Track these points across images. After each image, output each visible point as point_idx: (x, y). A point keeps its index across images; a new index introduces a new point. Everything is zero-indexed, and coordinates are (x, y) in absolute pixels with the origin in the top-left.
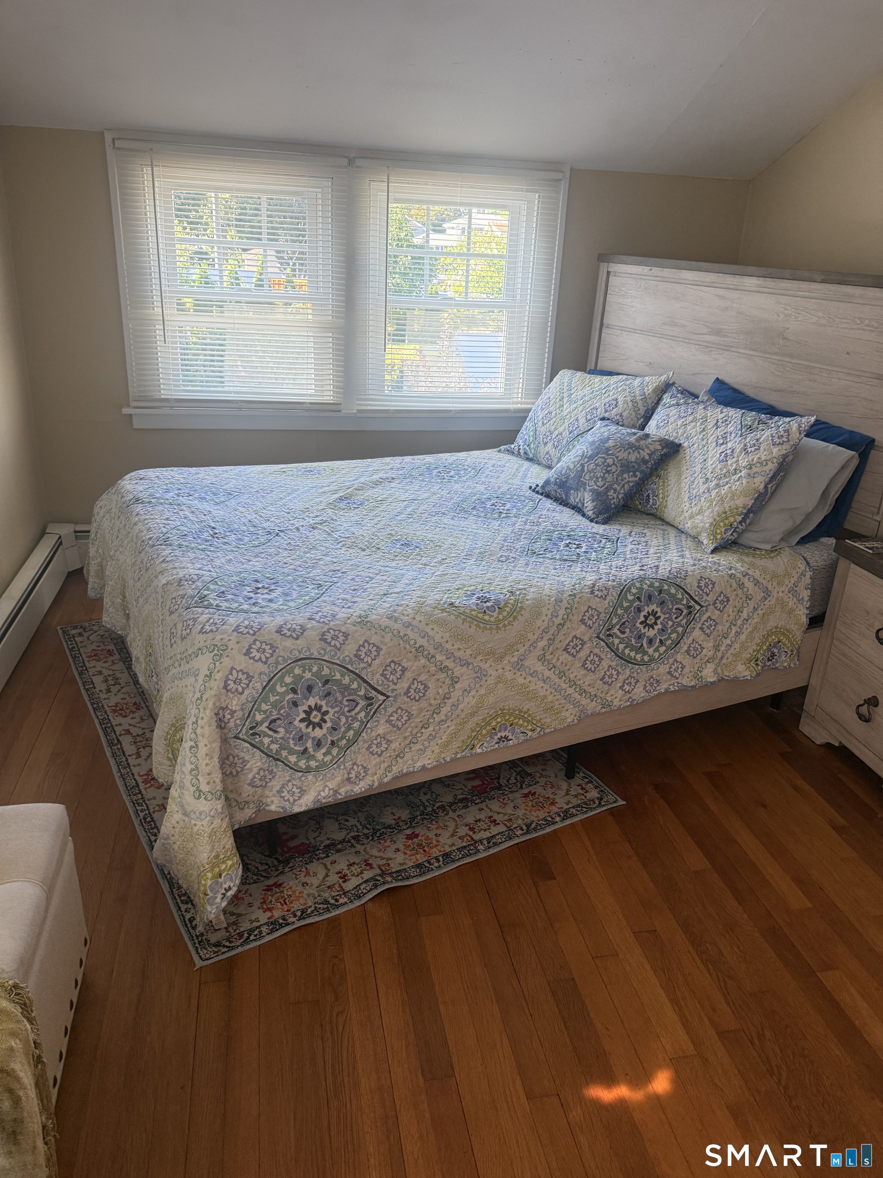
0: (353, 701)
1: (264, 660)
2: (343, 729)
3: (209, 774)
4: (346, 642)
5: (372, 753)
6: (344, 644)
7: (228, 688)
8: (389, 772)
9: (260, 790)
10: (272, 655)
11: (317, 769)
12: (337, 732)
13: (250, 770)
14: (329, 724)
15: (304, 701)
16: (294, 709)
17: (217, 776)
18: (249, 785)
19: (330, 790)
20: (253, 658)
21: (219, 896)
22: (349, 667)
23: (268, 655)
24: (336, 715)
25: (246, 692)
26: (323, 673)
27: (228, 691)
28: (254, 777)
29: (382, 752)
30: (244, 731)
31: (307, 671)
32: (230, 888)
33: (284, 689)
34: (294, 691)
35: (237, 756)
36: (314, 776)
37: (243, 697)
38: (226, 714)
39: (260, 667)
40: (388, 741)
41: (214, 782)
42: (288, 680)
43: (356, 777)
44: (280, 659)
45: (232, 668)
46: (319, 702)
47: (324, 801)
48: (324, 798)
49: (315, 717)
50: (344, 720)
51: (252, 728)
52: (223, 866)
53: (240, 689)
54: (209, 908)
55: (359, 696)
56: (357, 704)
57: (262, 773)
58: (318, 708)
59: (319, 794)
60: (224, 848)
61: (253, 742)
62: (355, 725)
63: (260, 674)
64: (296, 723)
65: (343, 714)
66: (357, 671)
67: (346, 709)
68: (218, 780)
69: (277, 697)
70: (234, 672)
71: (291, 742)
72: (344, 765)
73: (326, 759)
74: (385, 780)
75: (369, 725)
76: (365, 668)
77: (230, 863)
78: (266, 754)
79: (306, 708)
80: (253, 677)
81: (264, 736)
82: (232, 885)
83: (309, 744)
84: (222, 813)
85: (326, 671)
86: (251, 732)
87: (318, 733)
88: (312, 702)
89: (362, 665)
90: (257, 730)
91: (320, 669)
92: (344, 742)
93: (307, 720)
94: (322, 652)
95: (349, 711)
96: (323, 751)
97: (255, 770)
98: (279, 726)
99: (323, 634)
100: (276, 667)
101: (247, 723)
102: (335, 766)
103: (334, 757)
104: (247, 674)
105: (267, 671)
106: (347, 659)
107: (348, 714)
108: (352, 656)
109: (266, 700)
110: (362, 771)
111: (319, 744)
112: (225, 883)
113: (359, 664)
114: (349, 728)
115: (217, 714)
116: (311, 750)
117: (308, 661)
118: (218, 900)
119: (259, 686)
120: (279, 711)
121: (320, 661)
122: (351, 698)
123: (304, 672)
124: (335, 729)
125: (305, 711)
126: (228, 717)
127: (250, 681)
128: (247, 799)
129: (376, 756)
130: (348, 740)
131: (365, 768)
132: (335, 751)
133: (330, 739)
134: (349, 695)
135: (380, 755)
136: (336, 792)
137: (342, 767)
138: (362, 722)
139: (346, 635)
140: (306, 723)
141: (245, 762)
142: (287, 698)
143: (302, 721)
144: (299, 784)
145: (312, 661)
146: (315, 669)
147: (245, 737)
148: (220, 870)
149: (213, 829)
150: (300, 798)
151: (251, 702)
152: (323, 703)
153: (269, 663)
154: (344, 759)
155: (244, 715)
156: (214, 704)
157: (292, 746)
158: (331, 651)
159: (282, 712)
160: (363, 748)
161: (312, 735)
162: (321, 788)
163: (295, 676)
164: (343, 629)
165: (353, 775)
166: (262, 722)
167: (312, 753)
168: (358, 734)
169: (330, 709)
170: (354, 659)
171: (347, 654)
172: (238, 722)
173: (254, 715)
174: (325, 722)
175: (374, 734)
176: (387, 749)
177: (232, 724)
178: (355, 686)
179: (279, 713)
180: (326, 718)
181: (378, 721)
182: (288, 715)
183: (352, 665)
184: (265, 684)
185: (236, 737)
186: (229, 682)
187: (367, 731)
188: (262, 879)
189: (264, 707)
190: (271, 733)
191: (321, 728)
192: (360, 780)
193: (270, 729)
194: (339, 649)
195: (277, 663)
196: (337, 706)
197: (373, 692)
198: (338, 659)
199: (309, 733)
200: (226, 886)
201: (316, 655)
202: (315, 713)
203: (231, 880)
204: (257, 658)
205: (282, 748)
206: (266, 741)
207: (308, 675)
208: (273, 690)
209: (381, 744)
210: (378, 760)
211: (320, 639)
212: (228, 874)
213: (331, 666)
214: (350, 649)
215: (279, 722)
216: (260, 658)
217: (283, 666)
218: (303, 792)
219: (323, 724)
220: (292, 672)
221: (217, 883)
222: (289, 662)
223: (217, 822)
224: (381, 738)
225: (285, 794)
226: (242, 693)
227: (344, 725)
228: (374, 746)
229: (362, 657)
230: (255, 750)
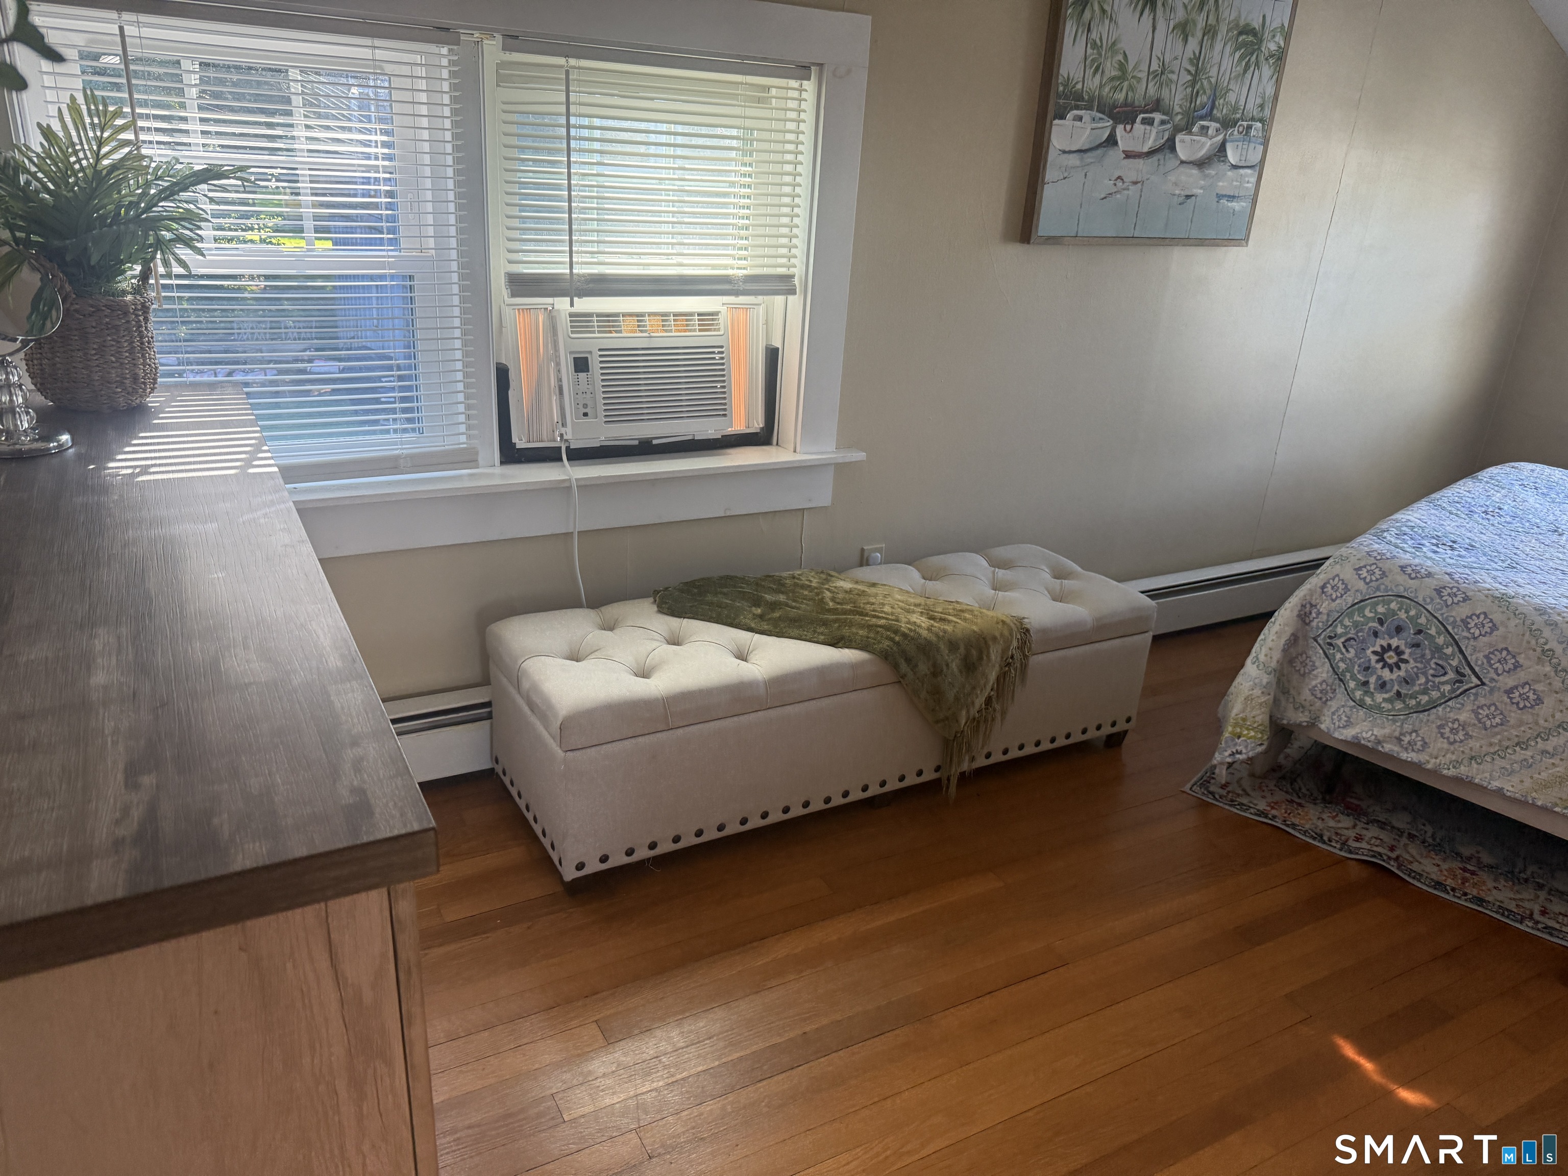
0: (1443, 667)
1: (1368, 580)
2: (1417, 688)
3: (1270, 649)
4: (1462, 604)
5: (1442, 735)
6: (1457, 604)
7: (1325, 590)
8: (1454, 767)
9: (1318, 704)
10: (1377, 580)
11: (1370, 708)
12: (1408, 687)
13: (1316, 676)
14: (1402, 673)
15: (1386, 636)
16: (1373, 638)
17: (1277, 655)
18: (1310, 690)
19: (1372, 734)
20: (1359, 575)
21: (1229, 752)
22: (1450, 628)
23: (1374, 579)
24: (1415, 670)
25: (1338, 601)
26: (1419, 621)
27: (1323, 592)
28: (1316, 686)
29: (1455, 741)
30: (1322, 637)
31: (1403, 611)
32: (1240, 753)
33: (1372, 615)
34: (1381, 622)
35: (1310, 657)
36: (1366, 714)
37: (1334, 605)
38: (1313, 612)
39: (1361, 585)
40: (1467, 734)
41: (1271, 658)
42: (1381, 609)
43: (1409, 742)
44: (1383, 587)
45: (1338, 575)
46: (1403, 647)
47: (1363, 742)
48: (1364, 739)
49: (1390, 657)
50: (1422, 680)
51: (1330, 637)
52: (1246, 732)
53: (1334, 597)
54: (1217, 755)
55: (1450, 665)
56: (1445, 673)
57: (1324, 686)
58: (1398, 651)
59: (1361, 733)
60: (1254, 717)
61: (1327, 651)
62: (1434, 693)
63: (1357, 591)
64: (1369, 652)
65: (1425, 674)
66: (1456, 637)
67: (1431, 672)
68: (1275, 659)
69: (1362, 619)
70: (1337, 579)
71: (1356, 667)
72: (1402, 724)
73: (1383, 705)
74: (1445, 772)
75: (1450, 703)
76: (1468, 639)
77: (1252, 733)
78: (1333, 669)
79: (1385, 644)
80: (1349, 590)
81: (1338, 651)
82: (1244, 751)
83: (1372, 680)
84: (1264, 687)
85: (1422, 620)
86: (1329, 641)
87: (1386, 674)
88: (1395, 642)
89: (1465, 634)
90: (1334, 641)
91: (1418, 616)
92: (1413, 702)
93: (1381, 655)
94: (1428, 600)
95: (1433, 676)
96: (1386, 696)
97: (1319, 680)
98: (1352, 647)
99: (1444, 588)
100: (1375, 592)
101: (1328, 630)
102: (1390, 717)
103: (1393, 709)
104: (1346, 587)
105: (1364, 591)
106: (1451, 619)
107: (1430, 678)
108: (1458, 619)
109: (1350, 616)
110: (1419, 743)
111: (1383, 686)
112: (1240, 746)
113: (1463, 631)
114: (1425, 692)
115: (1303, 606)
116: (1372, 686)
117: (1408, 601)
118: (1227, 754)
119: (1350, 601)
120: (1358, 632)
121: (1420, 607)
122: (1440, 662)
123: (1400, 609)
124: (1407, 683)
125: (1382, 646)
126: (1314, 615)
127: (1345, 593)
128: (1303, 703)
129: (1445, 740)
130: (1419, 703)
131: (1426, 743)
132: (1399, 705)
133: (1396, 687)
134: (1440, 658)
135: (1451, 743)
136: (1379, 742)
137: (1398, 724)
138: (1443, 695)
139: (1466, 599)
140: (1377, 658)
141: (1314, 668)
142: (1370, 624)
143: (1375, 653)
144: (1349, 713)
145: (1413, 603)
146: (1412, 613)
147: (1321, 642)
148: (1241, 733)
149: (1251, 695)
150: (1344, 727)
151: (1338, 612)
152: (1408, 651)
153: (1370, 585)
154: (1406, 719)
155: (1328, 621)
156: (1305, 596)
157: (1356, 672)
158: (1439, 603)
159: (1360, 634)
160: (1433, 722)
161: (1379, 672)
162: (1366, 729)
163: (1389, 609)
164: (1470, 594)
165: (1407, 739)
166: (1340, 636)
167: (1372, 690)
168: (1433, 705)
169: (1412, 661)
170: (1459, 623)
171: (1454, 614)
172: (1320, 624)
173: (1336, 626)
174: (1399, 668)
175: (1452, 715)
176: (1461, 741)
177: (1314, 624)
178: (1449, 651)
179: (1356, 634)
180: (1403, 666)
181: (1463, 705)
182: (1364, 641)
183: (1453, 628)
184: (1356, 601)
185: (1315, 640)
186: (1328, 585)
187: (1445, 708)
188: (1295, 795)
189: (1347, 622)
190: (1344, 650)
191: (1391, 671)
192: (1413, 750)
193: (1345, 646)
194: (1447, 606)
195: (1378, 589)
196: (1422, 662)
197: (1467, 668)
198: (1442, 614)
199: (1376, 668)
200: (1239, 748)
201: (1420, 600)
202: (1391, 653)
203: (1246, 747)
204: (1362, 576)
205: (1347, 670)
206: (1338, 656)
207: (1403, 615)
208: (1361, 611)
209: (1458, 732)
210: (1446, 746)
211: (1435, 590)
212: (1246, 741)
213: (1431, 618)
214: (1463, 611)
215: (1353, 642)
216: (1366, 577)
217: (1381, 594)
218: (1349, 724)
219: (1395, 669)
220: (1389, 604)
221: (1233, 740)
222: (1390, 593)
223: (1257, 692)
224: (1459, 725)
225: (1335, 717)
226: (1334, 600)
227: (1420, 685)
228: (1448, 730)
229: (1469, 626)
230: (1327, 660)
